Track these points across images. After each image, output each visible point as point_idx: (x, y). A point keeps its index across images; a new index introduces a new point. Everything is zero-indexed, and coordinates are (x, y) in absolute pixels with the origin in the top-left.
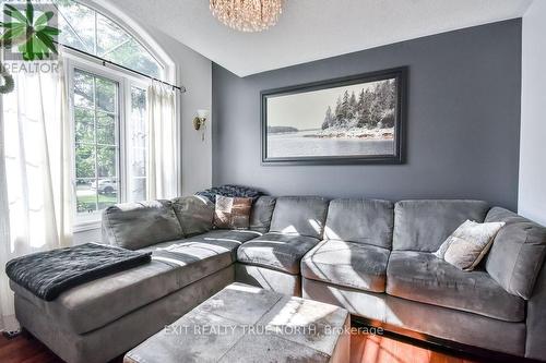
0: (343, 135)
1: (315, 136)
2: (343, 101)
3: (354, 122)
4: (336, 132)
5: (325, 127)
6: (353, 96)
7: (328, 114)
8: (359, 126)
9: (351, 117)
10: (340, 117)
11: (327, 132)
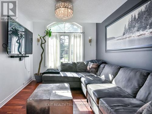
0: (131, 37)
1: (120, 39)
2: (131, 20)
3: (136, 29)
4: (128, 36)
5: (124, 34)
6: (135, 16)
7: (125, 28)
8: (138, 31)
9: (134, 27)
10: (129, 28)
11: (125, 36)
